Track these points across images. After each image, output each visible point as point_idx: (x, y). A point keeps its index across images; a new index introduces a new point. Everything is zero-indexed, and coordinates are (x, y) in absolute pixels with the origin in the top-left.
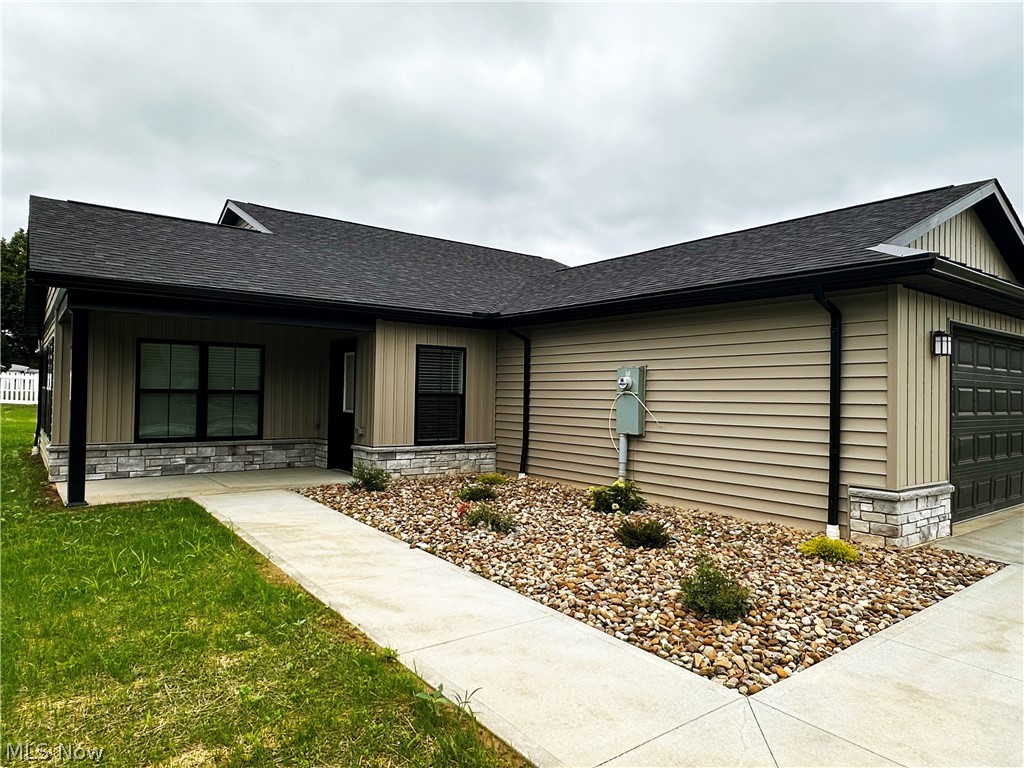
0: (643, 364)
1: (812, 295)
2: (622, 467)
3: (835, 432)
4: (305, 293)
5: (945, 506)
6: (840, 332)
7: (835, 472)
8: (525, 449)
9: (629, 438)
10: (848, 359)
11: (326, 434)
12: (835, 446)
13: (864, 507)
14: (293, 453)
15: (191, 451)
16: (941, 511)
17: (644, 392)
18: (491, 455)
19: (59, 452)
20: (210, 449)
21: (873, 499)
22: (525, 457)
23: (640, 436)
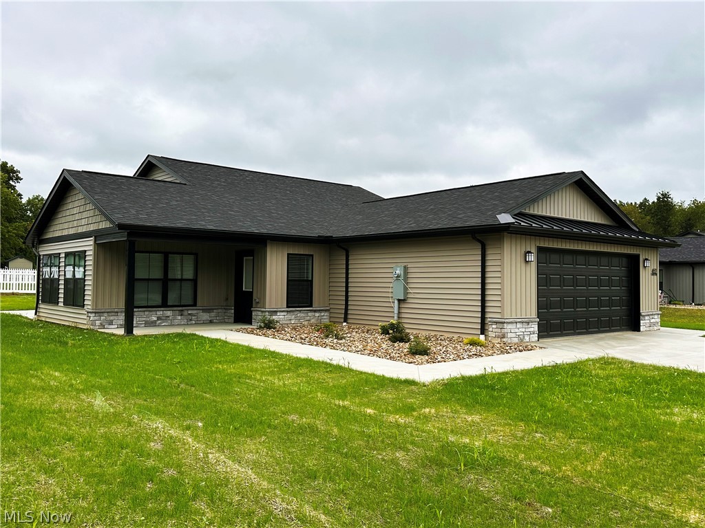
0: (406, 264)
1: (470, 235)
2: (396, 316)
3: (483, 295)
5: (535, 328)
6: (485, 252)
7: (483, 312)
8: (346, 309)
9: (399, 300)
10: (488, 263)
11: (233, 303)
12: (483, 301)
13: (494, 326)
14: (213, 314)
15: (160, 313)
16: (532, 329)
17: (406, 278)
18: (327, 314)
19: (95, 313)
20: (169, 312)
21: (496, 323)
23: (404, 300)
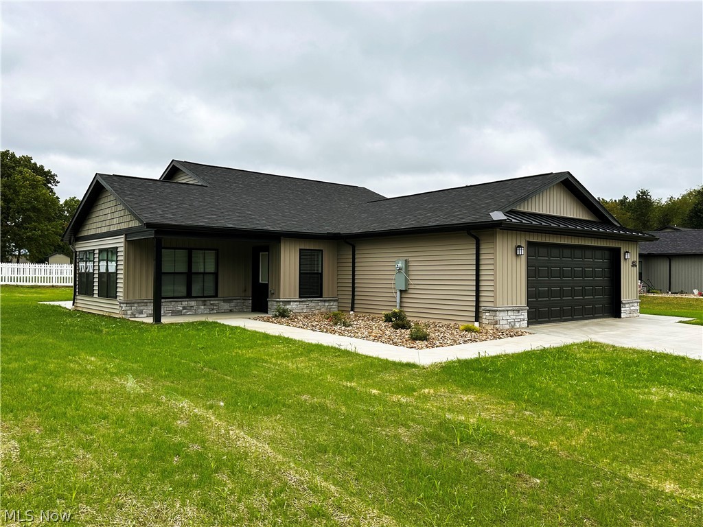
0: (407, 258)
1: (465, 231)
2: (398, 305)
4: (250, 226)
5: (525, 315)
6: (479, 246)
7: (478, 301)
8: (353, 299)
9: (401, 291)
10: (482, 257)
11: (250, 294)
12: (478, 291)
13: (487, 314)
14: (233, 304)
15: (185, 303)
16: (522, 317)
17: (407, 271)
18: (335, 303)
19: (127, 303)
20: (193, 302)
21: (489, 311)
22: (353, 303)
23: (406, 291)
